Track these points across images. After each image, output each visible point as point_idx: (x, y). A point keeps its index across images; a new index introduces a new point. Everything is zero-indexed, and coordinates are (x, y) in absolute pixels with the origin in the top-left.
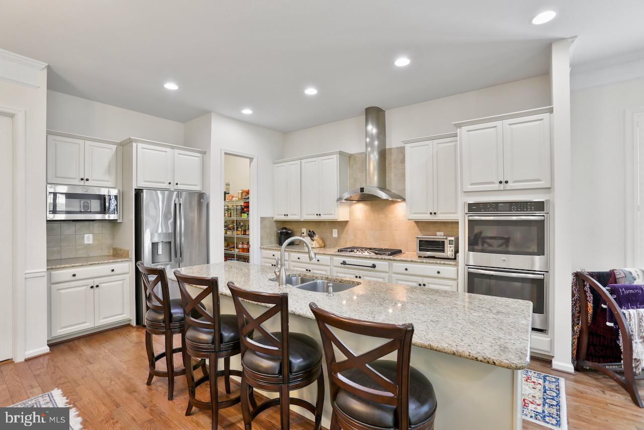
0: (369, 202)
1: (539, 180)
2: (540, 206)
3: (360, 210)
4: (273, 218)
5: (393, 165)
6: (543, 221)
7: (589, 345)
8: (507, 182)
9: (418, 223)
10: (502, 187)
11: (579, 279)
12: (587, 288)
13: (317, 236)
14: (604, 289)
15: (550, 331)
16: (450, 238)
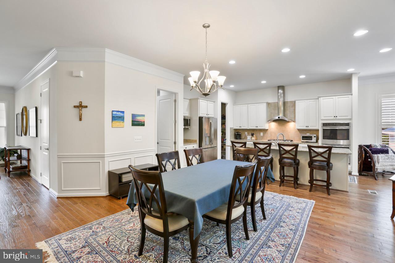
0: (277, 122)
1: (348, 116)
2: (348, 124)
3: (273, 125)
4: (233, 128)
5: (288, 108)
6: (349, 129)
7: (363, 167)
8: (337, 117)
9: (299, 130)
10: (335, 118)
11: (360, 147)
12: (363, 150)
13: (255, 135)
14: (368, 149)
15: (351, 164)
16: (314, 135)
